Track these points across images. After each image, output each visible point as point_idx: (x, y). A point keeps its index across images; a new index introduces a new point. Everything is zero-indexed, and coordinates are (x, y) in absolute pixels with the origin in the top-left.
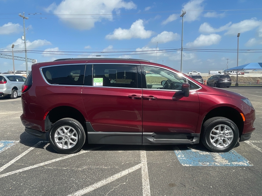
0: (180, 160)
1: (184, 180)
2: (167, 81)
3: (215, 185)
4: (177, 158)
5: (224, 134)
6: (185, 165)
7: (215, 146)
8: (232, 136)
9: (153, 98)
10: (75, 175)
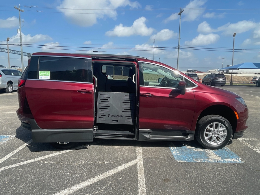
0: (175, 156)
1: (178, 176)
2: (164, 78)
3: (208, 181)
4: (172, 155)
5: (218, 131)
6: (180, 161)
7: (209, 143)
8: (226, 134)
9: (150, 95)
10: (72, 170)
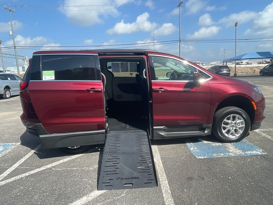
0: (194, 152)
1: (201, 173)
2: (173, 72)
3: (233, 176)
4: (190, 151)
5: (235, 123)
6: (200, 157)
7: (227, 136)
8: (244, 125)
9: (163, 90)
10: (87, 175)
